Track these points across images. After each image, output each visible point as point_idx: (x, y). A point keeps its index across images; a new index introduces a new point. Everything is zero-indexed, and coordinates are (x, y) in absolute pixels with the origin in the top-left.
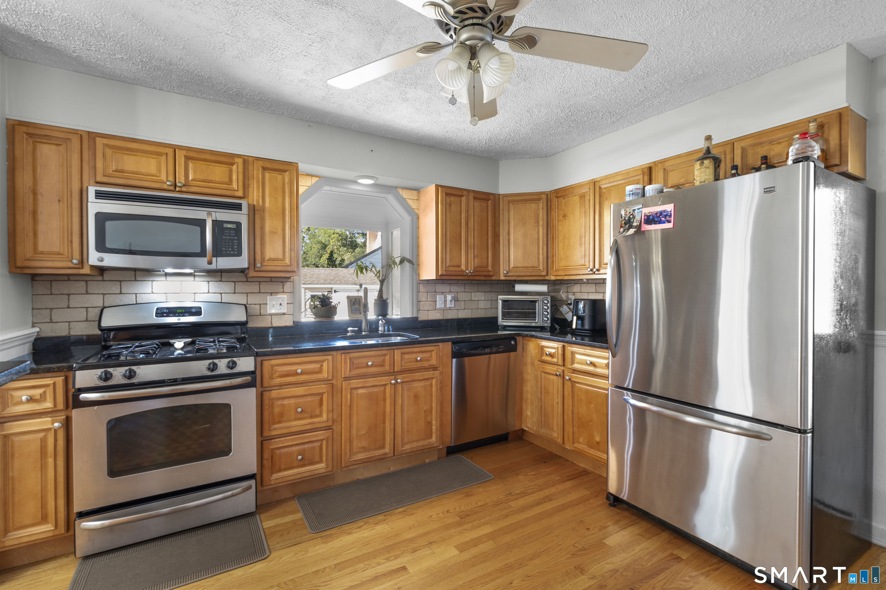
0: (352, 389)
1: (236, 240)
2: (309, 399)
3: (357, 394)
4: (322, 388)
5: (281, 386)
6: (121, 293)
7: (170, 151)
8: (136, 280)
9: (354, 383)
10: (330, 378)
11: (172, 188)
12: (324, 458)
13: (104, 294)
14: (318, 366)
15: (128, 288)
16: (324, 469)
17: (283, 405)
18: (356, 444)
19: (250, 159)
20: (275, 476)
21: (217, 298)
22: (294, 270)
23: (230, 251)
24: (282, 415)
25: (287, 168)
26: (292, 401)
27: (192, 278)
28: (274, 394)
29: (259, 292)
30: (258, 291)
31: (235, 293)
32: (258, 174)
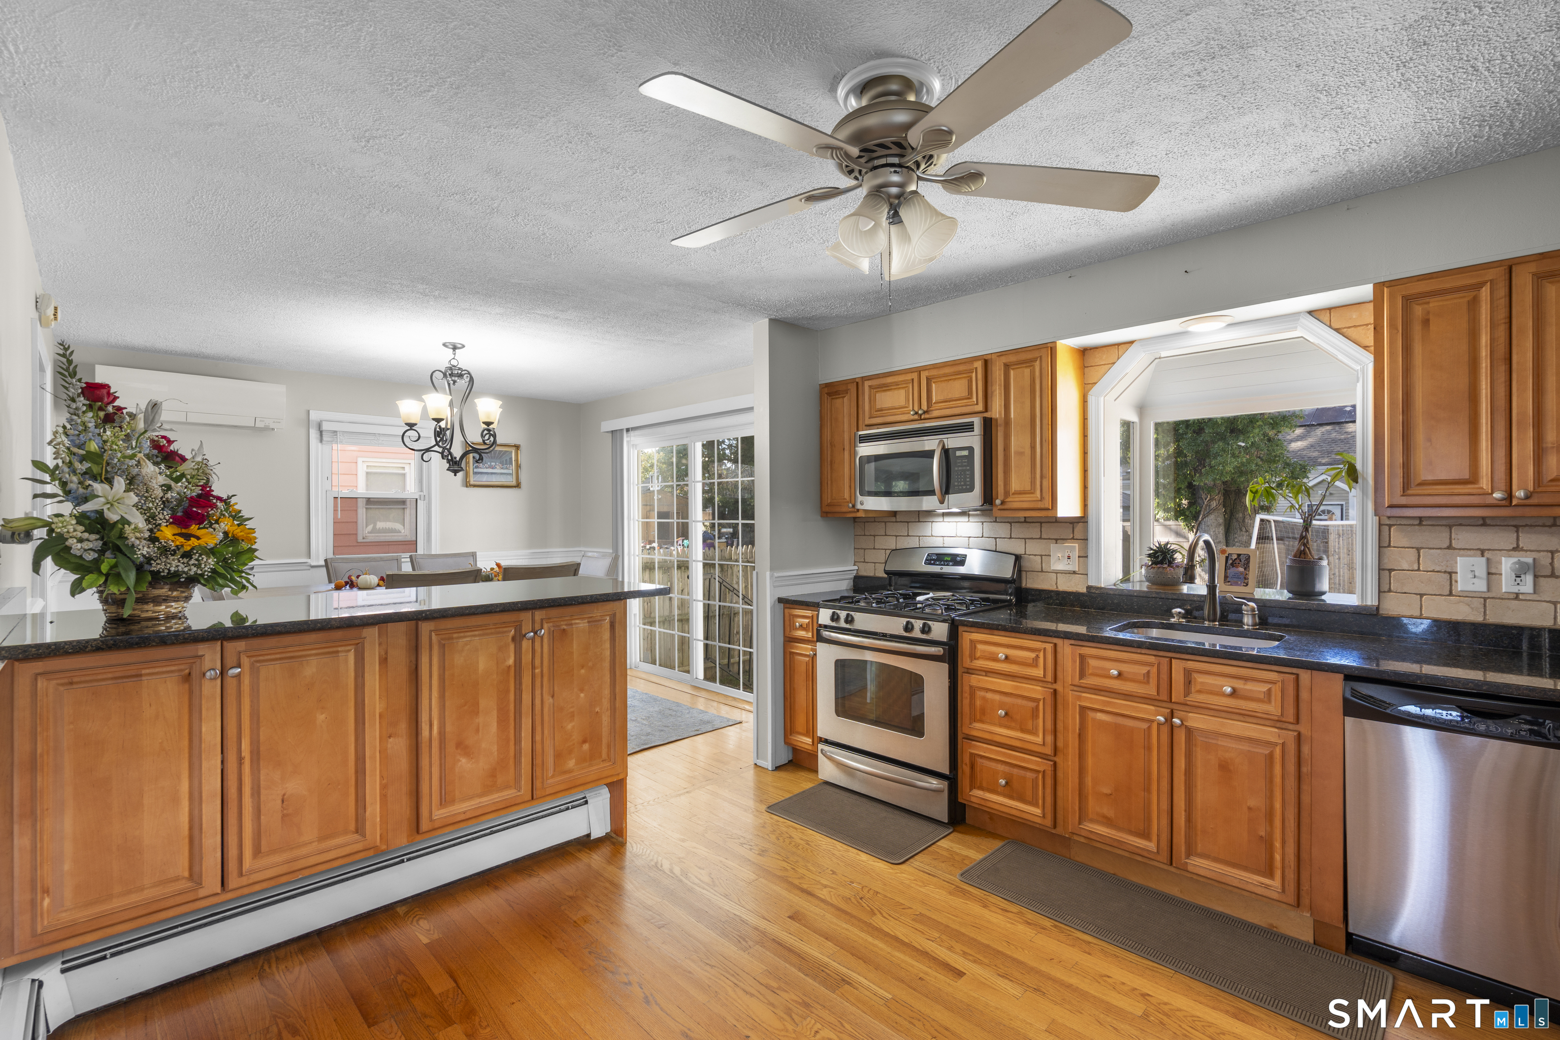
0: (1083, 709)
1: (968, 470)
2: (1019, 701)
3: (1094, 720)
4: (1037, 691)
5: (988, 672)
6: (908, 536)
7: (915, 376)
8: (919, 521)
9: (1090, 700)
10: (1049, 678)
11: (916, 417)
12: (1040, 802)
13: (896, 536)
14: (1033, 655)
15: (916, 529)
16: (1039, 819)
17: (984, 698)
18: (1093, 806)
19: (994, 357)
20: (977, 793)
21: (990, 544)
22: (1046, 506)
23: (962, 486)
24: (983, 711)
25: (1036, 354)
26: (997, 697)
27: (965, 519)
28: (975, 680)
29: (1041, 538)
30: (1039, 537)
31: (1011, 538)
32: (1000, 375)
